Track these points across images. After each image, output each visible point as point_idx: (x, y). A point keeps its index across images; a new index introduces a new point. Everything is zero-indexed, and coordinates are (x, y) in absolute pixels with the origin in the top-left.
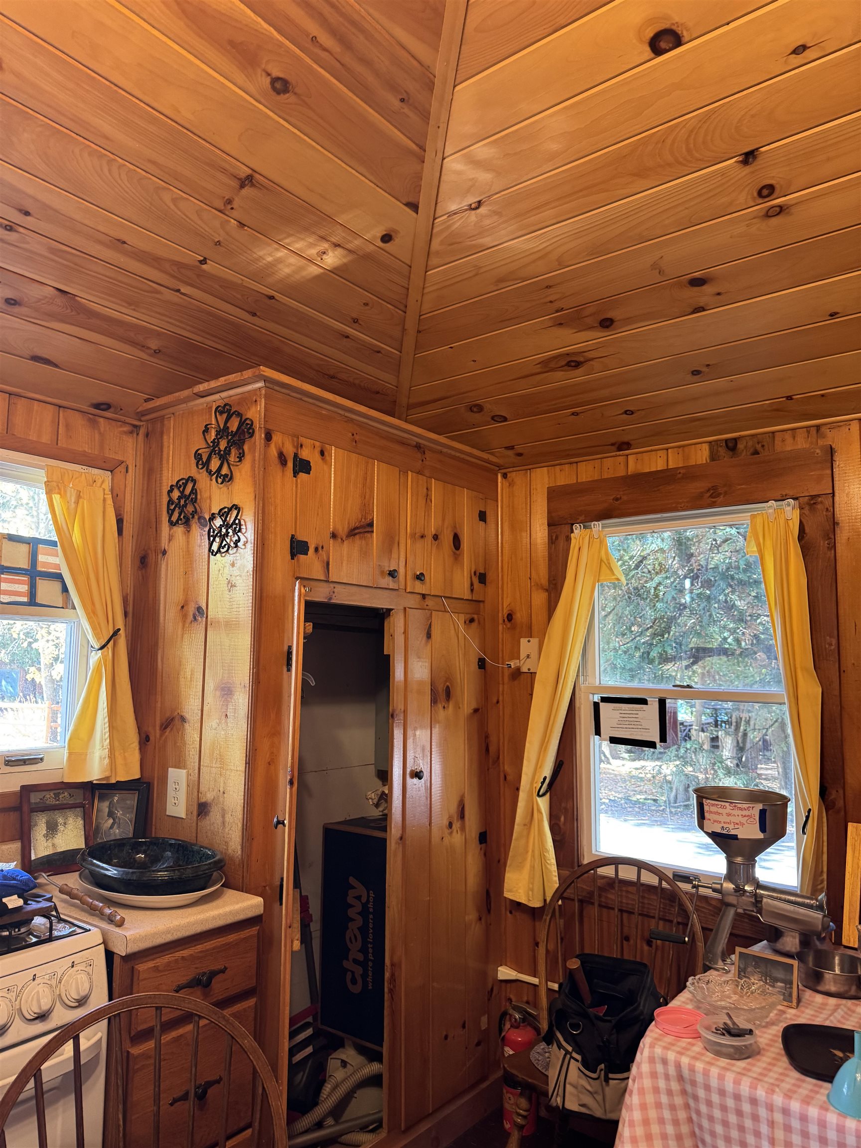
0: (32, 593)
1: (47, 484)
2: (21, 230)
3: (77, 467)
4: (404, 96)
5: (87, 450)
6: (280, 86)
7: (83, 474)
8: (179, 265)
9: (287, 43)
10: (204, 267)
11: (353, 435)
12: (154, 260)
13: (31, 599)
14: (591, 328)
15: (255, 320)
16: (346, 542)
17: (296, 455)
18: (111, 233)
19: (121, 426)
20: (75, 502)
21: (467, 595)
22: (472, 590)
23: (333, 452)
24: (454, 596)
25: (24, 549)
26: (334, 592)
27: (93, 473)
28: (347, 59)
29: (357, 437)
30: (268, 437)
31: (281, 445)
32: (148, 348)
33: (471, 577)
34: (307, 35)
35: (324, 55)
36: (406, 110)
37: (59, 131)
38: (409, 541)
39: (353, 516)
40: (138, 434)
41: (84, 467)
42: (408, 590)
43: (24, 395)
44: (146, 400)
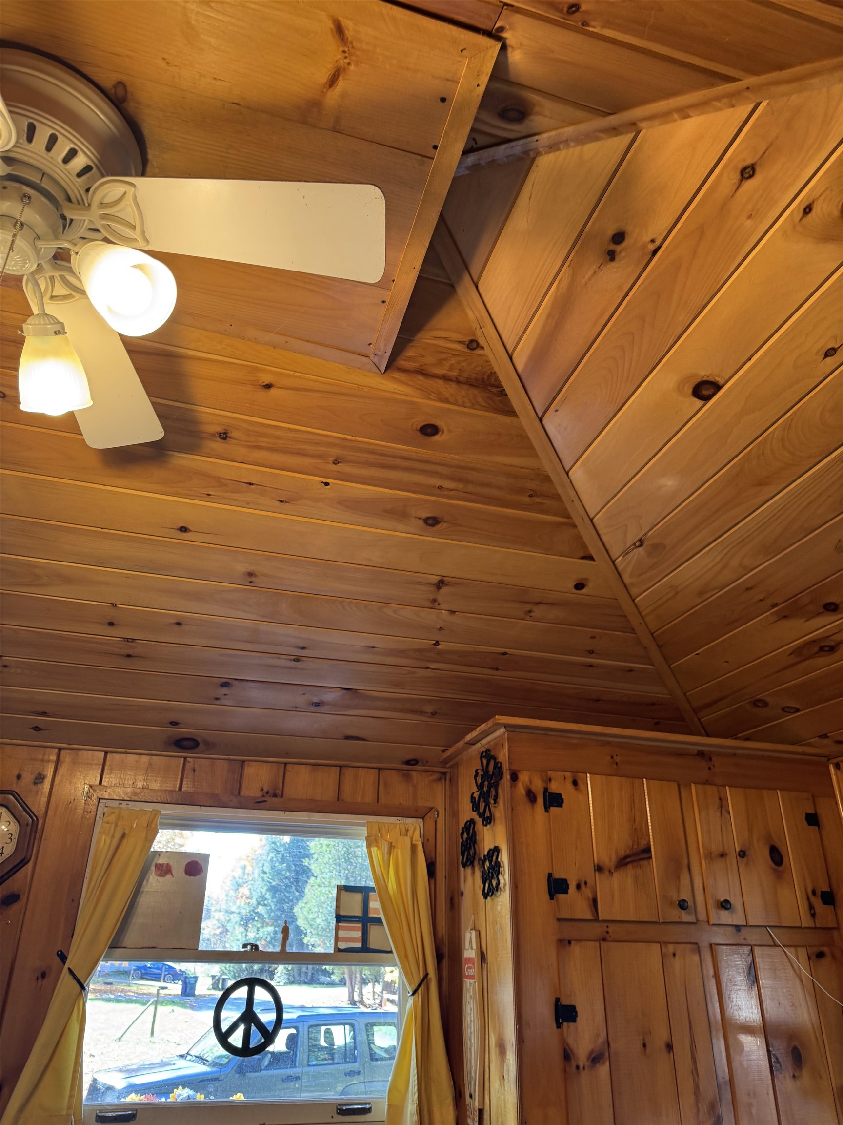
0: (365, 938)
1: (367, 839)
2: (304, 659)
3: (393, 820)
4: (531, 493)
5: (402, 803)
6: (432, 522)
7: (398, 825)
8: (420, 651)
9: (423, 496)
10: (439, 647)
11: (612, 757)
12: (401, 653)
13: (363, 945)
14: (818, 614)
15: (499, 673)
16: (615, 874)
17: (546, 790)
18: (363, 644)
19: (431, 775)
20: (387, 853)
21: (806, 922)
22: (813, 915)
23: (589, 779)
24: (783, 925)
25: (358, 897)
26: (607, 932)
27: (407, 822)
28: (471, 488)
29: (617, 759)
30: (514, 777)
31: (529, 784)
32: (426, 713)
33: (808, 899)
34: (435, 487)
35: (452, 493)
36: (538, 500)
37: (303, 596)
38: (703, 863)
39: (621, 842)
40: (445, 780)
41: (399, 818)
42: (711, 923)
43: (351, 765)
44: (444, 751)
